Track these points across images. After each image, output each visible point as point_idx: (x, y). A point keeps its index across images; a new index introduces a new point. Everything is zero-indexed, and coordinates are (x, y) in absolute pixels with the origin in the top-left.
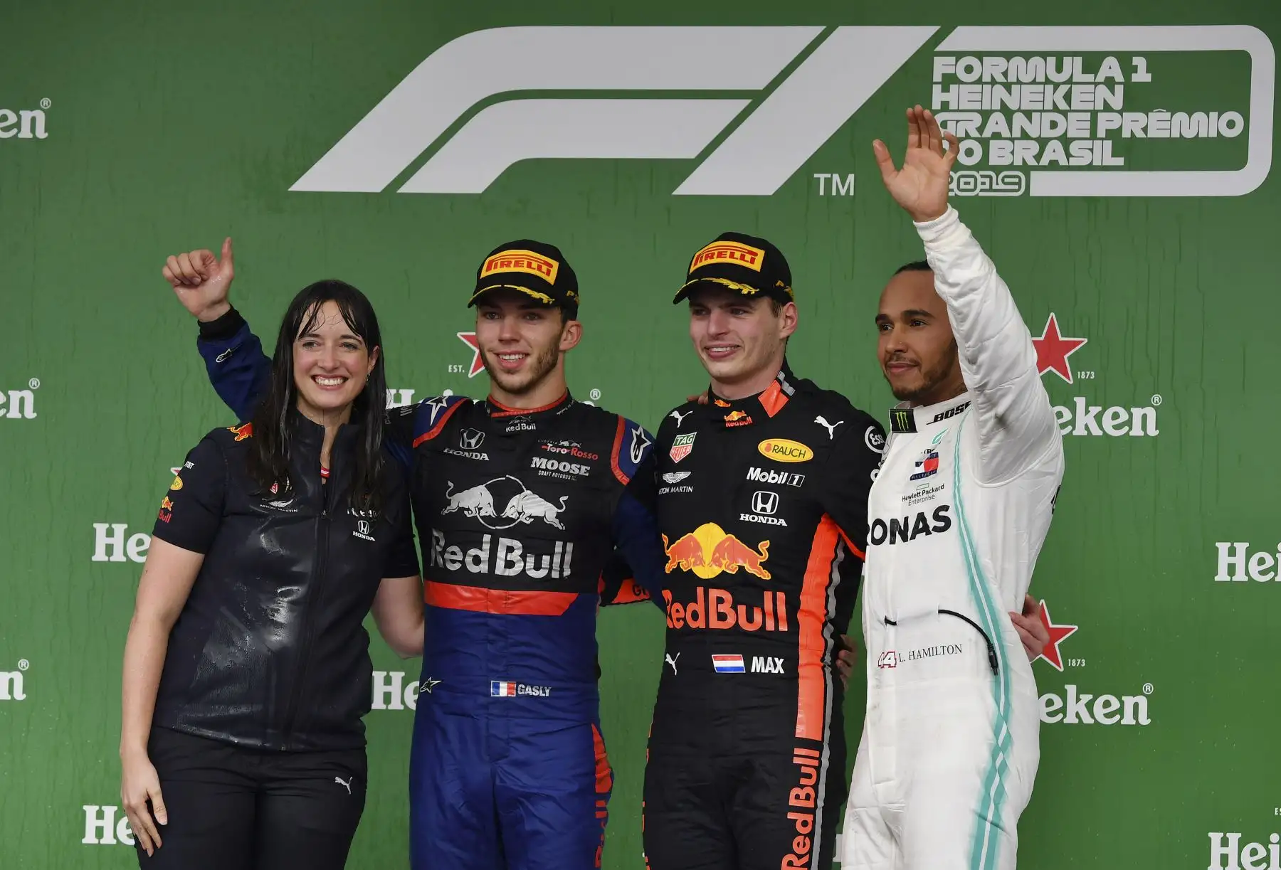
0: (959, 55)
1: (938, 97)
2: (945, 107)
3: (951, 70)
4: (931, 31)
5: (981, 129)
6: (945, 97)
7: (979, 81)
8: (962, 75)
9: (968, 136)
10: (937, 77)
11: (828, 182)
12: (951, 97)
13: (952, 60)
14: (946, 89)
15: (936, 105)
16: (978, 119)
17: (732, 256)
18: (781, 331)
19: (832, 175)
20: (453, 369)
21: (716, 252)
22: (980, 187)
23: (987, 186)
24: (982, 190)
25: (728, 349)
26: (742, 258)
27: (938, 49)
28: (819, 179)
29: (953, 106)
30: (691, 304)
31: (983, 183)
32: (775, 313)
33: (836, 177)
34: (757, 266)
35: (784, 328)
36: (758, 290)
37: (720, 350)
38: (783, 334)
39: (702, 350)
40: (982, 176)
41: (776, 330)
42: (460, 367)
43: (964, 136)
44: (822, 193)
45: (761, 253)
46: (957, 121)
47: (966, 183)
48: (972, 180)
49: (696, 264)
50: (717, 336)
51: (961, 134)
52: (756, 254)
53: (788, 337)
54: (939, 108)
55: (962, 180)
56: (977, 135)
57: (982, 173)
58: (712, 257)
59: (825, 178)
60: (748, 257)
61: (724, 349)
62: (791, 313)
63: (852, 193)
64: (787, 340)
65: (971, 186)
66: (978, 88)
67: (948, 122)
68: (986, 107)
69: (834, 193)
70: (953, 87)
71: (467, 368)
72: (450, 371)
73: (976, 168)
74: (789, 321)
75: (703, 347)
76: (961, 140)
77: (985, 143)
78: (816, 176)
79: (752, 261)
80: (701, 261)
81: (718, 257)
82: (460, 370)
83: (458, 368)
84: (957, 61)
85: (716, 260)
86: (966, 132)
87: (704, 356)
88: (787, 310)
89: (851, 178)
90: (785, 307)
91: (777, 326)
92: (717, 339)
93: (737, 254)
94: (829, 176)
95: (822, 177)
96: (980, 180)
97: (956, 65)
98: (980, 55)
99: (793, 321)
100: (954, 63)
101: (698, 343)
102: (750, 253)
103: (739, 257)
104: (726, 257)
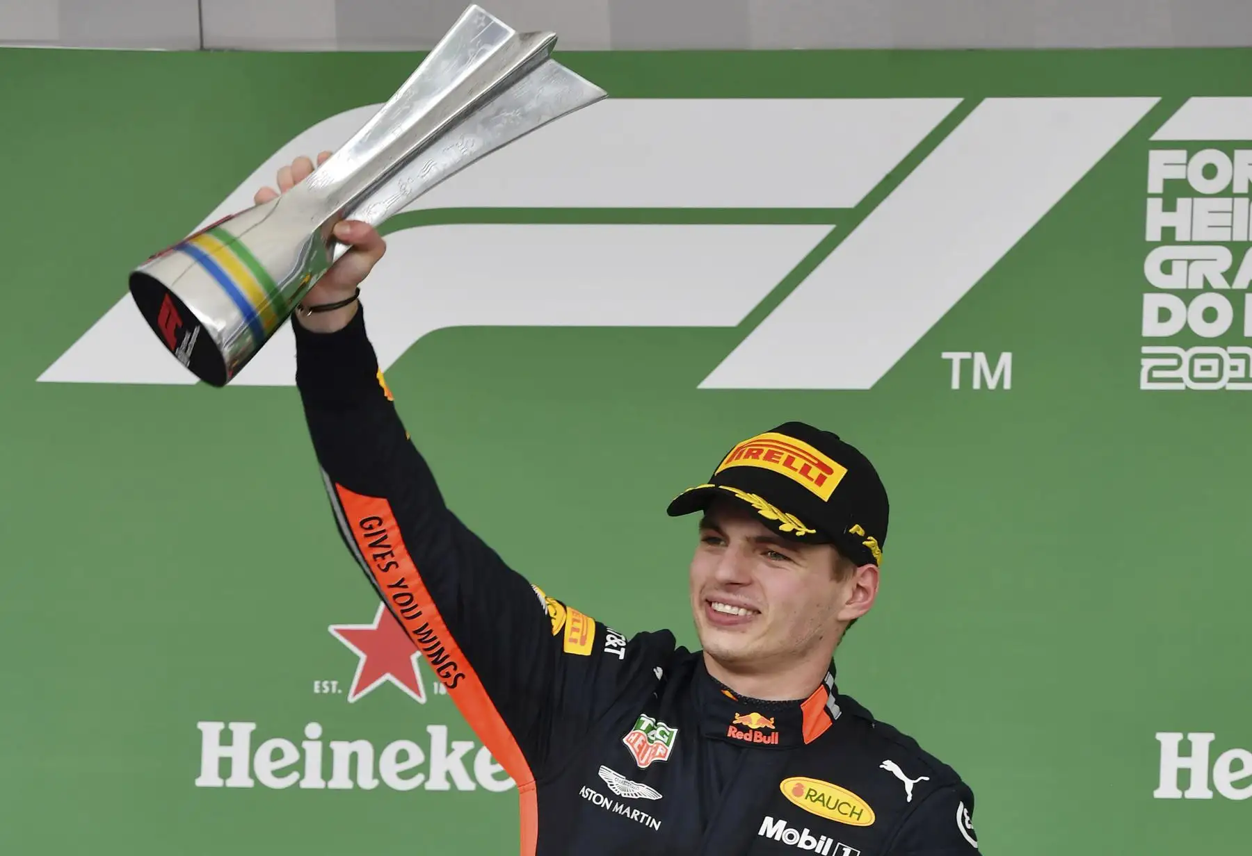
0: (1192, 147)
1: (1156, 219)
2: (1168, 235)
3: (1177, 173)
4: (1145, 104)
5: (1230, 275)
6: (1169, 219)
7: (1228, 192)
8: (1199, 183)
9: (1207, 287)
10: (1155, 186)
11: (967, 366)
12: (1179, 219)
13: (1181, 155)
14: (1169, 206)
15: (1153, 234)
16: (1225, 258)
17: (789, 462)
18: (842, 608)
19: (973, 356)
20: (321, 688)
21: (766, 450)
22: (1228, 373)
23: (1240, 374)
24: (1232, 380)
25: (742, 612)
26: (805, 471)
27: (1157, 136)
28: (950, 361)
29: (1181, 235)
30: (705, 524)
31: (1234, 368)
32: (838, 574)
33: (980, 359)
34: (825, 492)
35: (848, 603)
36: (814, 531)
37: (728, 609)
38: (846, 614)
39: (701, 604)
40: (1233, 356)
41: (833, 601)
42: (334, 683)
43: (1200, 286)
44: (955, 385)
45: (840, 472)
46: (1190, 262)
47: (1204, 368)
48: (1214, 363)
49: (730, 460)
50: (730, 586)
51: (1197, 284)
52: (830, 471)
53: (853, 621)
54: (1158, 238)
55: (1199, 363)
56: (1224, 285)
57: (1233, 350)
58: (756, 456)
59: (962, 361)
60: (815, 472)
61: (734, 611)
62: (867, 582)
63: (1007, 385)
64: (848, 627)
65: (1214, 374)
66: (1225, 203)
67: (1174, 263)
68: (1240, 236)
69: (976, 385)
70: (1183, 203)
71: (345, 686)
72: (317, 690)
73: (1222, 341)
74: (861, 595)
75: (704, 598)
76: (1196, 293)
77: (1237, 299)
78: (945, 355)
79: (821, 480)
80: (738, 458)
81: (766, 458)
82: (334, 690)
83: (330, 686)
84: (1189, 157)
85: (760, 463)
86: (1205, 280)
87: (701, 615)
88: (863, 576)
89: (1006, 359)
90: (860, 570)
91: (835, 597)
92: (728, 591)
93: (799, 463)
94: (967, 355)
95: (956, 357)
96: (1228, 362)
97: (1187, 164)
98: (1229, 147)
99: (865, 599)
100: (1184, 161)
101: (697, 589)
102: (821, 465)
103: (800, 469)
104: (778, 462)
